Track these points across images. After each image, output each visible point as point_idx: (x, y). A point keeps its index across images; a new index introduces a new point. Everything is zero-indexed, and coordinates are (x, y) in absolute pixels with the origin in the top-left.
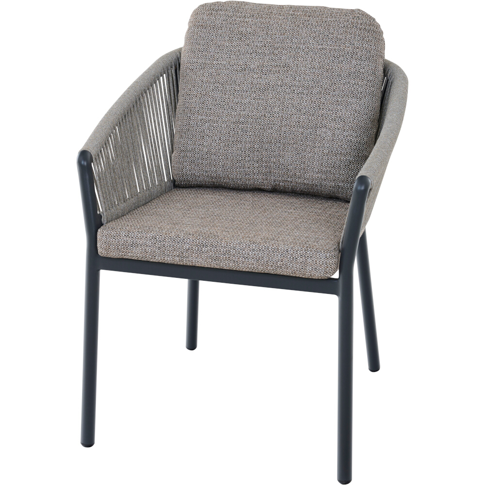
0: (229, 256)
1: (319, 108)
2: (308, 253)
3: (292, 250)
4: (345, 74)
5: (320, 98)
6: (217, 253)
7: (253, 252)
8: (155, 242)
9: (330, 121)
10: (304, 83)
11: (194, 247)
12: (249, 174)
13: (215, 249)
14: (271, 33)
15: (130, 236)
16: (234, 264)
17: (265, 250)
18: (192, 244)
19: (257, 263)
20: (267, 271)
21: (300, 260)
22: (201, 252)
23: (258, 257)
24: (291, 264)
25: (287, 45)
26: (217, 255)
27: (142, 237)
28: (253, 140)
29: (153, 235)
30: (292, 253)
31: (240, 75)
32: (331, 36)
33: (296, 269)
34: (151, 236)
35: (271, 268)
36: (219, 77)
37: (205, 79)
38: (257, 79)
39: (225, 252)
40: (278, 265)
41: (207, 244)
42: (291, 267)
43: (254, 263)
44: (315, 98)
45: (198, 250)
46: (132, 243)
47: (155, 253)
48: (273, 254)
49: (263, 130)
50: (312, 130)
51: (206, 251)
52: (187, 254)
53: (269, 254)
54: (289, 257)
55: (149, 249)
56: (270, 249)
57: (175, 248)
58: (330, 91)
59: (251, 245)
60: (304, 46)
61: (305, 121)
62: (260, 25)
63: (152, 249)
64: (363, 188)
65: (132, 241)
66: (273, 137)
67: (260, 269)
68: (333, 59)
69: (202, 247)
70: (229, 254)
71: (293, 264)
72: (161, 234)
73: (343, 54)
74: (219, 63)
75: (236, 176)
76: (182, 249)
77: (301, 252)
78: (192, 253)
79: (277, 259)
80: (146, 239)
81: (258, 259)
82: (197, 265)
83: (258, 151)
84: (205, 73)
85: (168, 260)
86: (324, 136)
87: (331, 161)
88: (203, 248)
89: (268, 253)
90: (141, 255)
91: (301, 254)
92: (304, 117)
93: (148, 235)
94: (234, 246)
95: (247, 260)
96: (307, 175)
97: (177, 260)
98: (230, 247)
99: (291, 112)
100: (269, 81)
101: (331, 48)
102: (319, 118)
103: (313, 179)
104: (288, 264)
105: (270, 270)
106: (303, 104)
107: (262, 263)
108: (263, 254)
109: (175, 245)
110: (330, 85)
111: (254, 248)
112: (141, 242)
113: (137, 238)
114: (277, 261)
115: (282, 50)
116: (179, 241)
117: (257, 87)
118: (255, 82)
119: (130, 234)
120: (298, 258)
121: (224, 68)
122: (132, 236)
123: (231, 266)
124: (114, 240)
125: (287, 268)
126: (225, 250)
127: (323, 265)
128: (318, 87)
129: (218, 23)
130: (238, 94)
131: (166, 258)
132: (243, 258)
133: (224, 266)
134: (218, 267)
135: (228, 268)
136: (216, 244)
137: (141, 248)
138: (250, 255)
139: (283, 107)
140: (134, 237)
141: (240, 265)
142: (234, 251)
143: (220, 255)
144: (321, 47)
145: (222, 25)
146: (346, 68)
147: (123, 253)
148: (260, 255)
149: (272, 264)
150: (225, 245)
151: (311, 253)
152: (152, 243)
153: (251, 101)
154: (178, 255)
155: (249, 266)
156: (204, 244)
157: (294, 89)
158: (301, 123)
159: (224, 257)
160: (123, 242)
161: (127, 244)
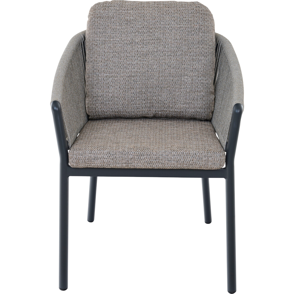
0: (159, 160)
1: (182, 64)
2: (209, 154)
3: (199, 153)
4: (196, 42)
5: (182, 58)
6: (151, 159)
7: (174, 157)
8: (110, 156)
9: (190, 71)
10: (171, 49)
11: (135, 157)
12: (139, 108)
13: (150, 157)
14: (146, 19)
15: (92, 153)
16: (162, 165)
17: (182, 155)
18: (134, 155)
19: (177, 163)
20: (183, 167)
21: (204, 159)
22: (140, 159)
23: (177, 159)
24: (199, 162)
25: (157, 26)
26: (151, 160)
27: (100, 153)
28: (141, 87)
29: (108, 151)
30: (199, 155)
31: (129, 46)
32: (184, 19)
33: (202, 165)
34: (107, 152)
35: (186, 166)
36: (116, 49)
37: (106, 51)
38: (141, 48)
39: (156, 158)
40: (190, 163)
41: (144, 154)
42: (199, 164)
43: (175, 163)
44: (179, 58)
45: (138, 158)
46: (94, 158)
47: (110, 163)
48: (187, 157)
49: (148, 80)
50: (178, 78)
51: (143, 158)
52: (131, 161)
53: (185, 157)
54: (197, 158)
55: (105, 161)
56: (184, 154)
57: (123, 158)
58: (188, 53)
59: (172, 152)
60: (169, 26)
61: (174, 72)
62: (138, 15)
63: (107, 160)
64: (239, 111)
65: (94, 156)
66: (154, 84)
67: (179, 167)
68: (188, 33)
69: (140, 156)
70: (159, 159)
71: (200, 162)
72: (113, 150)
73: (194, 30)
74: (115, 39)
75: (131, 110)
76: (128, 159)
77: (205, 154)
78: (134, 160)
79: (190, 159)
80: (104, 154)
81: (177, 161)
82: (137, 168)
83: (144, 93)
84: (106, 47)
85: (119, 166)
86: (187, 81)
87: (192, 96)
88: (142, 157)
89: (183, 156)
90: (100, 165)
91: (205, 155)
92: (173, 70)
93: (105, 152)
94: (162, 154)
95: (170, 162)
96: (177, 106)
97: (124, 166)
98: (159, 155)
99: (165, 68)
100: (149, 49)
101: (185, 26)
102: (182, 70)
103: (181, 108)
104: (197, 162)
105: (185, 167)
106: (172, 62)
107: (180, 163)
108: (180, 157)
109: (123, 157)
110: (188, 49)
111: (174, 154)
112: (100, 156)
113: (97, 154)
114: (190, 161)
115: (155, 30)
116: (125, 154)
117: (141, 53)
118: (139, 50)
119: (92, 152)
120: (203, 158)
121: (118, 43)
122: (94, 153)
123: (160, 166)
124: (82, 156)
125: (196, 165)
126: (156, 157)
127: (218, 161)
128: (180, 51)
129: (111, 14)
130: (129, 58)
131: (117, 165)
132: (168, 161)
133: (155, 167)
134: (151, 168)
135: (157, 168)
136: (150, 154)
137: (100, 160)
138: (172, 158)
139: (159, 65)
140: (95, 154)
141: (166, 165)
142: (162, 157)
143: (153, 160)
144: (180, 26)
145: (113, 16)
146: (196, 38)
147: (88, 165)
148: (178, 158)
149: (186, 163)
150: (156, 154)
151: (211, 154)
152: (108, 156)
153: (138, 62)
154: (125, 162)
155: (172, 165)
156: (142, 154)
157: (165, 53)
158: (171, 74)
159: (156, 161)
160: (88, 157)
161: (91, 158)
